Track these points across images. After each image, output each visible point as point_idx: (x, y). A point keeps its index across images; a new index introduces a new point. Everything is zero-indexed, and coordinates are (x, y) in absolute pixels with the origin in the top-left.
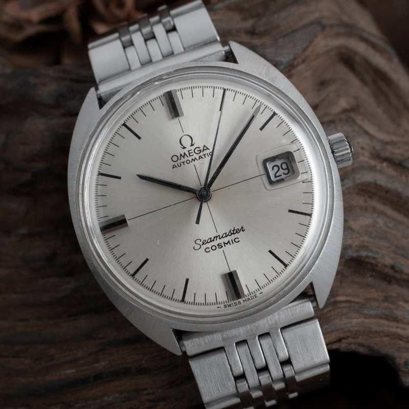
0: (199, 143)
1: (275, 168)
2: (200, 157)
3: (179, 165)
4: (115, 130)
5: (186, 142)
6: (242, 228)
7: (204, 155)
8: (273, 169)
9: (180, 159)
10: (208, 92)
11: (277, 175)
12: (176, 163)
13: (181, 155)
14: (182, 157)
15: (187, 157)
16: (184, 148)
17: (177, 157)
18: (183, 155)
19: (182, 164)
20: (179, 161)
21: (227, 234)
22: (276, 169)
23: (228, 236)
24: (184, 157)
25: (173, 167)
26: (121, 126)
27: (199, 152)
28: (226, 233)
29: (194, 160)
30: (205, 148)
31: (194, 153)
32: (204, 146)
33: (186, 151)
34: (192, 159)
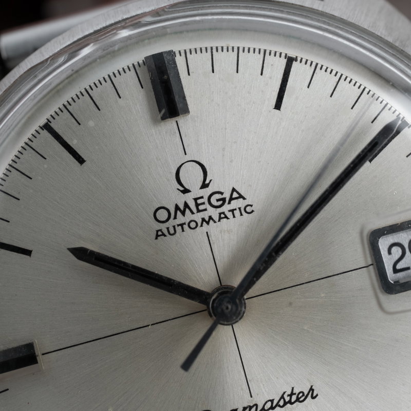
0: (221, 183)
1: (394, 249)
2: (223, 216)
3: (172, 231)
4: (25, 139)
5: (192, 177)
6: (312, 390)
7: (232, 211)
8: (390, 253)
9: (175, 218)
10: (251, 61)
11: (399, 267)
12: (163, 227)
13: (177, 208)
14: (179, 212)
15: (193, 213)
16: (186, 191)
17: (168, 211)
18: (182, 207)
19: (179, 229)
20: (172, 222)
21: (275, 403)
22: (397, 252)
23: (278, 408)
24: (183, 213)
25: (157, 236)
26: (40, 131)
27: (220, 203)
28: (272, 401)
29: (207, 221)
30: (235, 195)
31: (207, 206)
32: (234, 190)
33: (189, 198)
34: (203, 220)
